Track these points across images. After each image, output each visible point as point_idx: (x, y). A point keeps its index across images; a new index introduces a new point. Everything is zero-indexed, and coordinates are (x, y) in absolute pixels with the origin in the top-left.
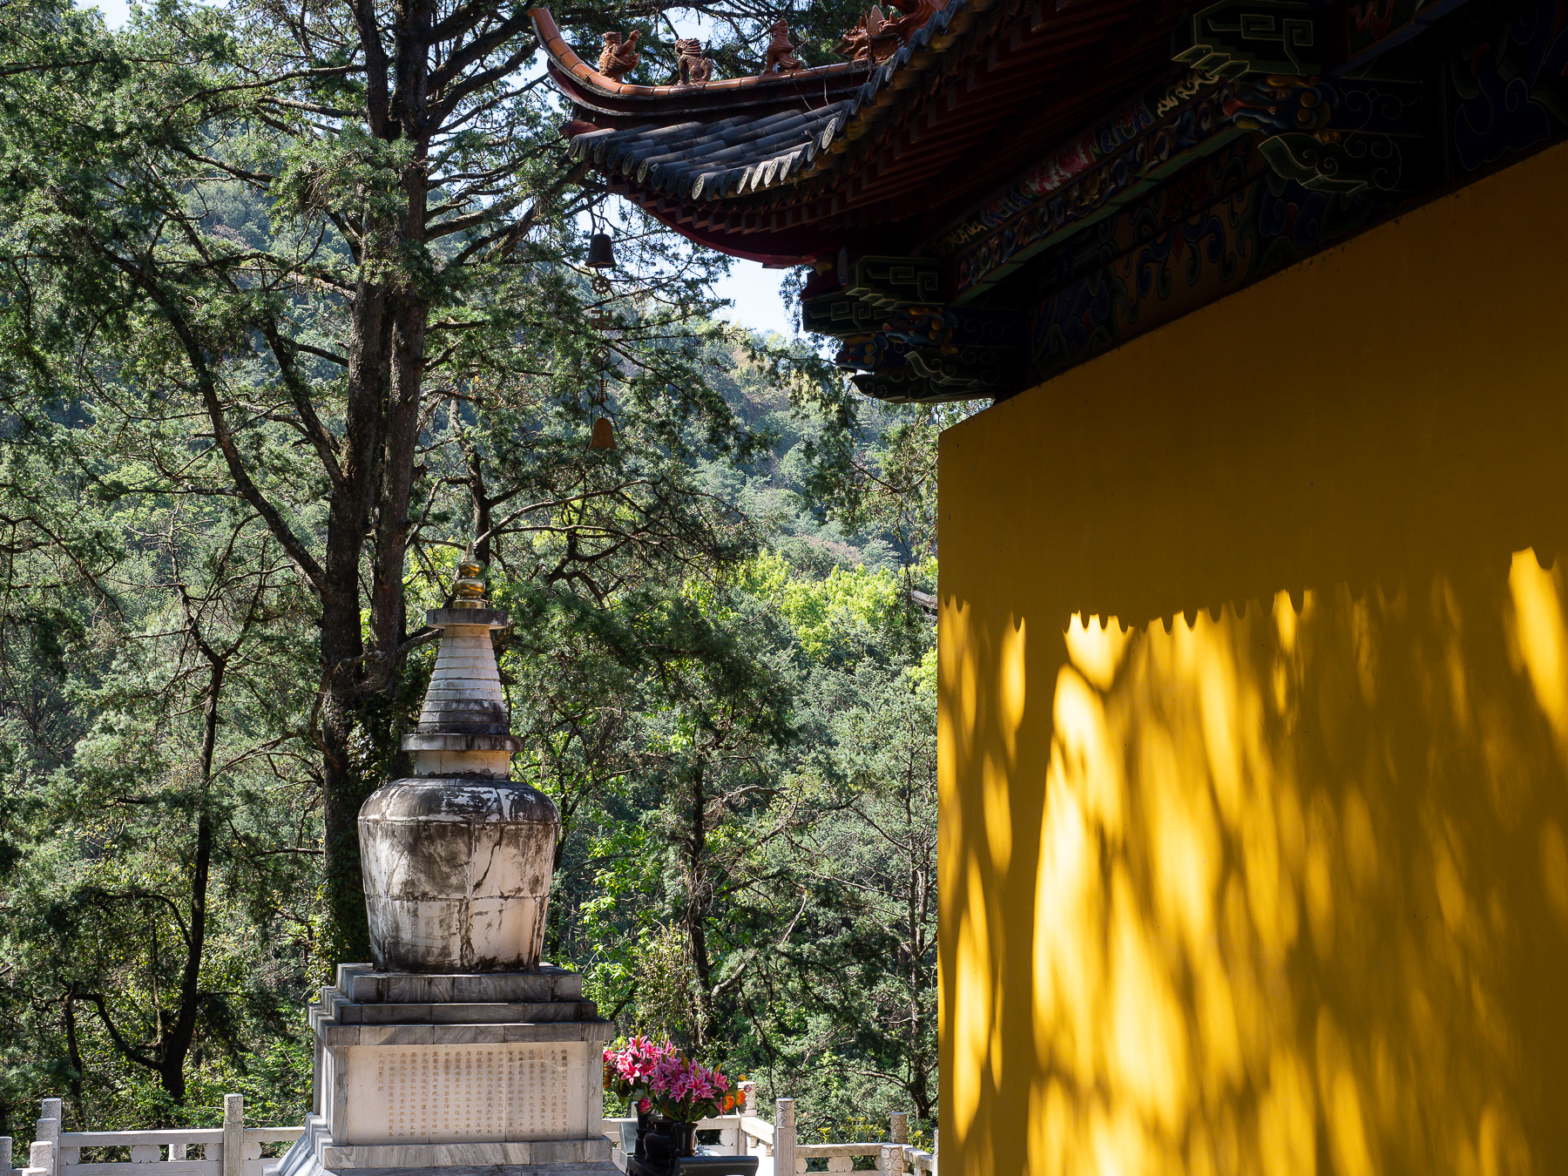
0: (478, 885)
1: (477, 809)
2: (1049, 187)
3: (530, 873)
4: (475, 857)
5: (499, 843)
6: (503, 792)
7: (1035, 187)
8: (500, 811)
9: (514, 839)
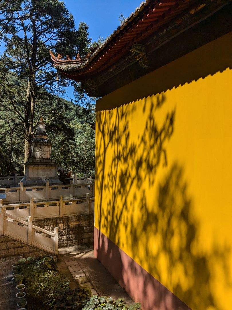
0: (43, 150)
1: (43, 142)
2: (110, 71)
3: (49, 149)
4: (43, 147)
5: (45, 146)
6: (46, 141)
7: (109, 71)
8: (45, 142)
9: (47, 145)
